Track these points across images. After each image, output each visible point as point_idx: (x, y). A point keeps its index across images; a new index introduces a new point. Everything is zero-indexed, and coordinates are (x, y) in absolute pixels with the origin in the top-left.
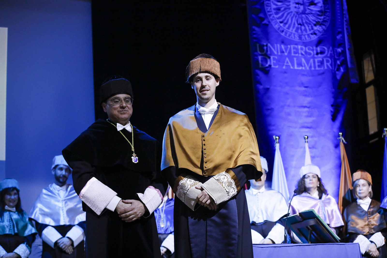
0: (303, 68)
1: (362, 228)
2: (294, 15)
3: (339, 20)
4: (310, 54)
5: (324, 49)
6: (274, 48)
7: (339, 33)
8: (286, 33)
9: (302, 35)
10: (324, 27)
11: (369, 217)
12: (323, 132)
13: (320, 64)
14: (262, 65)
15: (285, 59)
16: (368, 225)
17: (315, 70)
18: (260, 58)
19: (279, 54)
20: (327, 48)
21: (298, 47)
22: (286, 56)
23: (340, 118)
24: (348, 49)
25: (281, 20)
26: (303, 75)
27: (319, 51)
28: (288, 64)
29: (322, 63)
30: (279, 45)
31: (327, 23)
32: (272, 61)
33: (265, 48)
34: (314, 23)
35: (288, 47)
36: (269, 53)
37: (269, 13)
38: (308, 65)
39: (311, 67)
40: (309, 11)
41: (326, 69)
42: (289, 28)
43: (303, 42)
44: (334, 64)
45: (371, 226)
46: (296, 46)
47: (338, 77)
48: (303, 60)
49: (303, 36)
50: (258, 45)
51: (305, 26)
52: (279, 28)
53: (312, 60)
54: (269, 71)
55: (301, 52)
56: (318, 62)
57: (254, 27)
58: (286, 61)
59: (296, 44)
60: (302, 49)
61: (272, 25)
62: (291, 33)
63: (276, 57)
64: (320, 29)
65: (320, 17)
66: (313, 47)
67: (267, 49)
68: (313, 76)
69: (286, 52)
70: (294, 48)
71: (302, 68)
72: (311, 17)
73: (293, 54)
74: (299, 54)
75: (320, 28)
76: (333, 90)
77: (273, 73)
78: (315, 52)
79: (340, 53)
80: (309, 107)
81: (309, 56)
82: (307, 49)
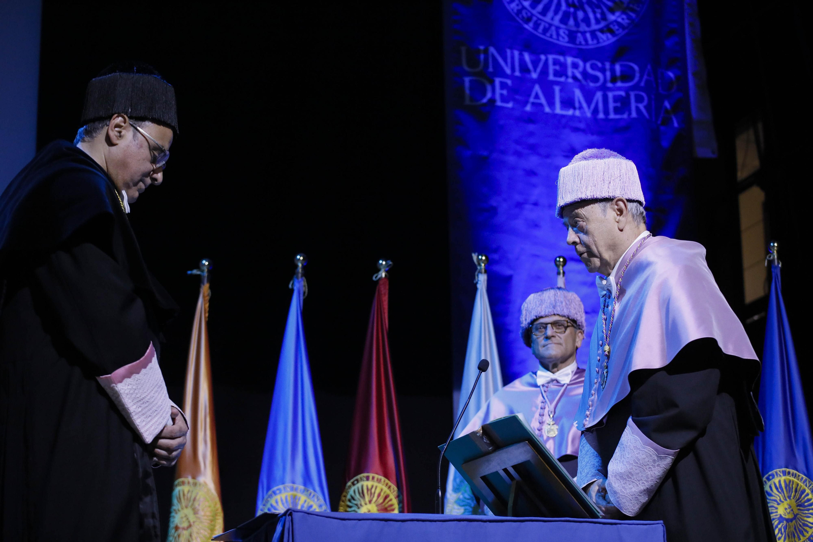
0: (577, 113)
4: (595, 79)
5: (632, 68)
6: (505, 60)
7: (671, 33)
8: (536, 26)
10: (633, 15)
13: (618, 104)
14: (472, 99)
15: (533, 87)
17: (606, 120)
18: (467, 80)
19: (517, 74)
20: (635, 64)
21: (565, 60)
22: (534, 82)
24: (694, 75)
26: (576, 130)
27: (618, 73)
28: (537, 101)
29: (623, 104)
30: (516, 53)
31: (640, 5)
32: (498, 91)
33: (482, 57)
35: (540, 60)
36: (491, 69)
38: (589, 106)
39: (595, 111)
41: (634, 119)
42: (544, 12)
43: (580, 50)
44: (655, 107)
46: (561, 58)
47: (665, 143)
48: (578, 94)
49: (579, 35)
50: (463, 49)
51: (585, 11)
52: (519, 12)
53: (599, 95)
54: (489, 113)
55: (573, 73)
56: (616, 99)
58: (533, 94)
59: (563, 51)
60: (575, 66)
62: (550, 25)
63: (509, 82)
64: (623, 19)
66: (603, 63)
67: (486, 59)
69: (535, 70)
70: (556, 62)
71: (574, 112)
73: (551, 77)
74: (567, 77)
75: (624, 17)
76: (651, 171)
77: (500, 119)
78: (608, 74)
79: (671, 81)
81: (592, 85)
82: (588, 65)
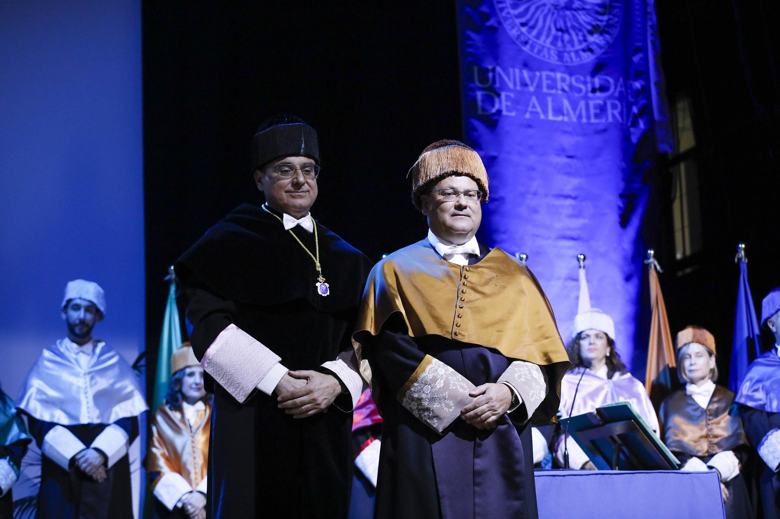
0: (566, 119)
1: (695, 442)
2: (549, 10)
3: (639, 25)
4: (580, 90)
5: (608, 81)
6: (509, 77)
7: (638, 50)
8: (532, 47)
9: (564, 52)
10: (608, 37)
11: (710, 420)
12: (602, 249)
13: (598, 111)
14: (484, 109)
15: (530, 99)
16: (707, 436)
17: (589, 124)
18: (479, 95)
19: (518, 88)
20: (613, 79)
21: (556, 76)
22: (532, 94)
23: (635, 222)
24: (655, 84)
25: (523, 20)
26: (565, 132)
27: (597, 85)
28: (534, 110)
29: (602, 109)
30: (517, 71)
31: (614, 29)
32: (504, 103)
33: (490, 75)
34: (589, 27)
35: (535, 76)
36: (498, 85)
37: (501, 6)
38: (575, 113)
39: (580, 117)
40: (579, 5)
41: (610, 123)
42: (538, 37)
43: (567, 67)
44: (626, 112)
45: (712, 439)
46: (552, 74)
47: (634, 139)
48: (566, 103)
50: (476, 69)
51: (569, 34)
52: (518, 37)
53: (582, 104)
54: (497, 121)
55: (562, 86)
56: (596, 107)
57: (469, 32)
58: (531, 104)
59: (553, 70)
60: (563, 80)
61: (504, 29)
62: (543, 47)
63: (512, 95)
64: (600, 40)
65: (600, 18)
66: (585, 77)
67: (494, 77)
68: (584, 135)
69: (532, 85)
70: (548, 78)
71: (563, 118)
72: (583, 17)
73: (545, 90)
74: (557, 89)
75: (601, 38)
76: (624, 165)
77: (504, 126)
78: (589, 86)
79: (637, 90)
80: (575, 198)
81: (577, 95)
82: (573, 79)
